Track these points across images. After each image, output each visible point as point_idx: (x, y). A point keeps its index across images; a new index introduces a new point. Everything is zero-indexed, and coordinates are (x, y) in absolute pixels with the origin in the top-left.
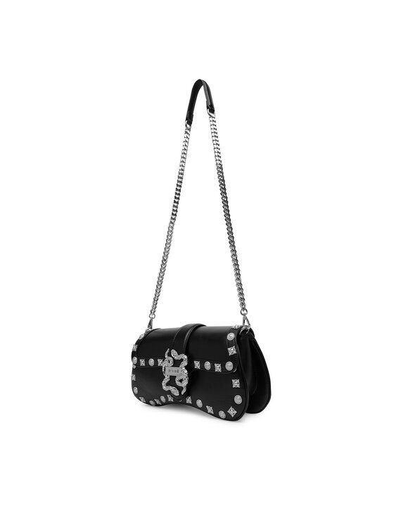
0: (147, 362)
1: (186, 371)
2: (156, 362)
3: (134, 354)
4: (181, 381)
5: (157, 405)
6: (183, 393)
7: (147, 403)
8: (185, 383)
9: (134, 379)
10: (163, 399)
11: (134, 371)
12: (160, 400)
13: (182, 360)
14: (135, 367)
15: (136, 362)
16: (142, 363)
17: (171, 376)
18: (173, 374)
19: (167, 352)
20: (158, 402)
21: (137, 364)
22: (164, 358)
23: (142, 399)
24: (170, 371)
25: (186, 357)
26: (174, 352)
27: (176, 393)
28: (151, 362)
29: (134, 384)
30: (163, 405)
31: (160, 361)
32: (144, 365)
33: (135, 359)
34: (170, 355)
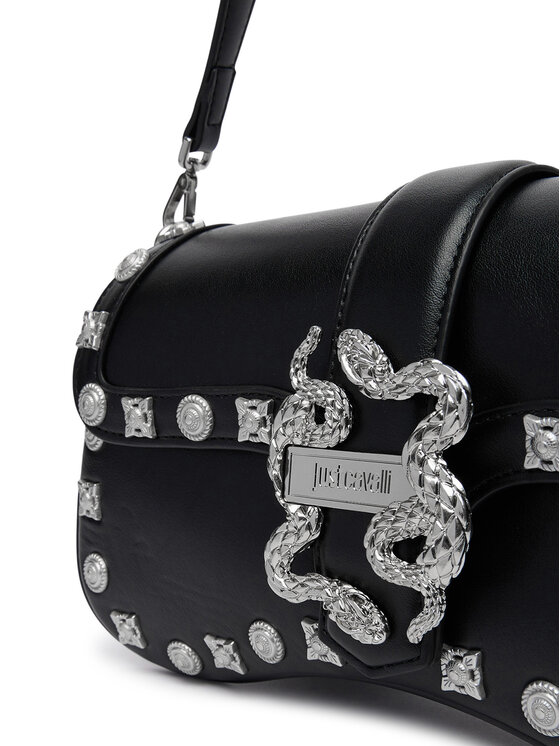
0: (164, 415)
1: (454, 487)
2: (224, 418)
3: (86, 368)
4: (410, 549)
5: (210, 676)
6: (416, 631)
7: (154, 652)
8: (440, 569)
9: (93, 511)
10: (265, 641)
11: (94, 466)
12: (244, 649)
13: (423, 404)
14: (97, 444)
15: (98, 416)
16: (138, 418)
17: (325, 513)
18: (347, 498)
19: (305, 348)
20: (224, 656)
21: (109, 427)
22: (276, 392)
23: (128, 625)
24: (320, 475)
25: (460, 381)
26: (358, 351)
27: (367, 628)
28: (195, 416)
29: (90, 537)
30: (254, 678)
31: (250, 414)
32: (147, 431)
33: (96, 394)
34: (325, 366)
